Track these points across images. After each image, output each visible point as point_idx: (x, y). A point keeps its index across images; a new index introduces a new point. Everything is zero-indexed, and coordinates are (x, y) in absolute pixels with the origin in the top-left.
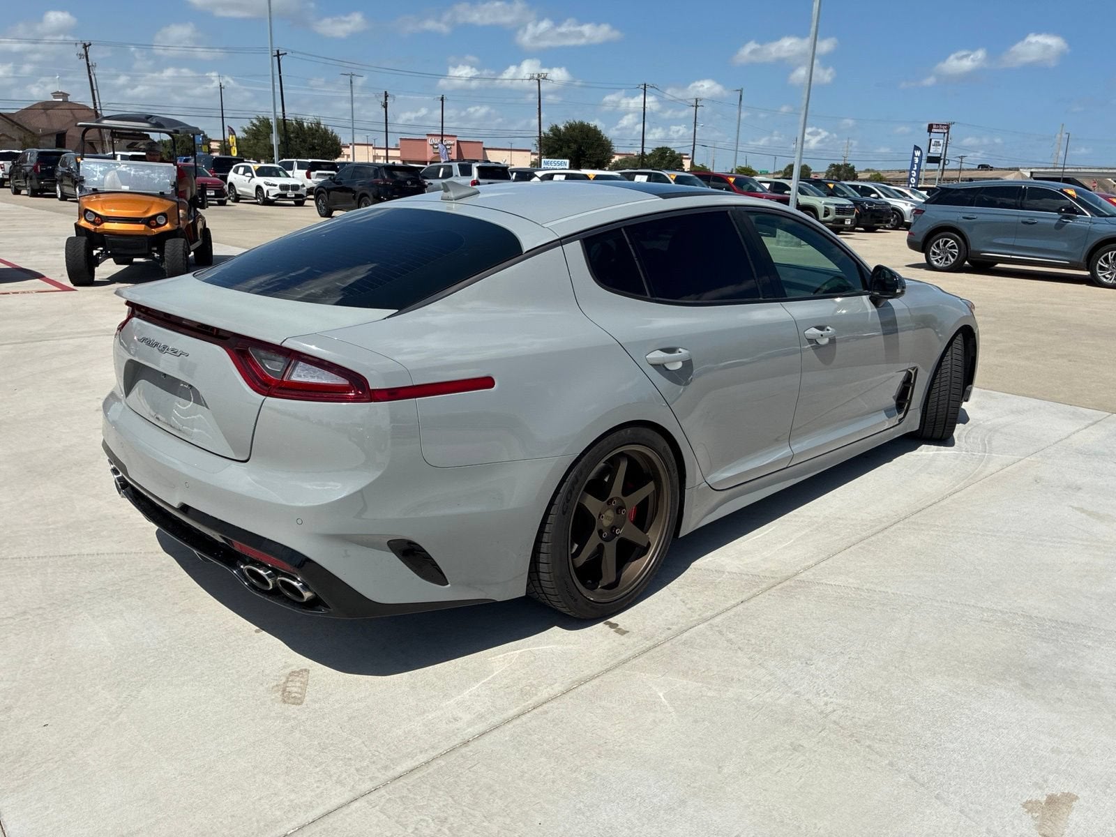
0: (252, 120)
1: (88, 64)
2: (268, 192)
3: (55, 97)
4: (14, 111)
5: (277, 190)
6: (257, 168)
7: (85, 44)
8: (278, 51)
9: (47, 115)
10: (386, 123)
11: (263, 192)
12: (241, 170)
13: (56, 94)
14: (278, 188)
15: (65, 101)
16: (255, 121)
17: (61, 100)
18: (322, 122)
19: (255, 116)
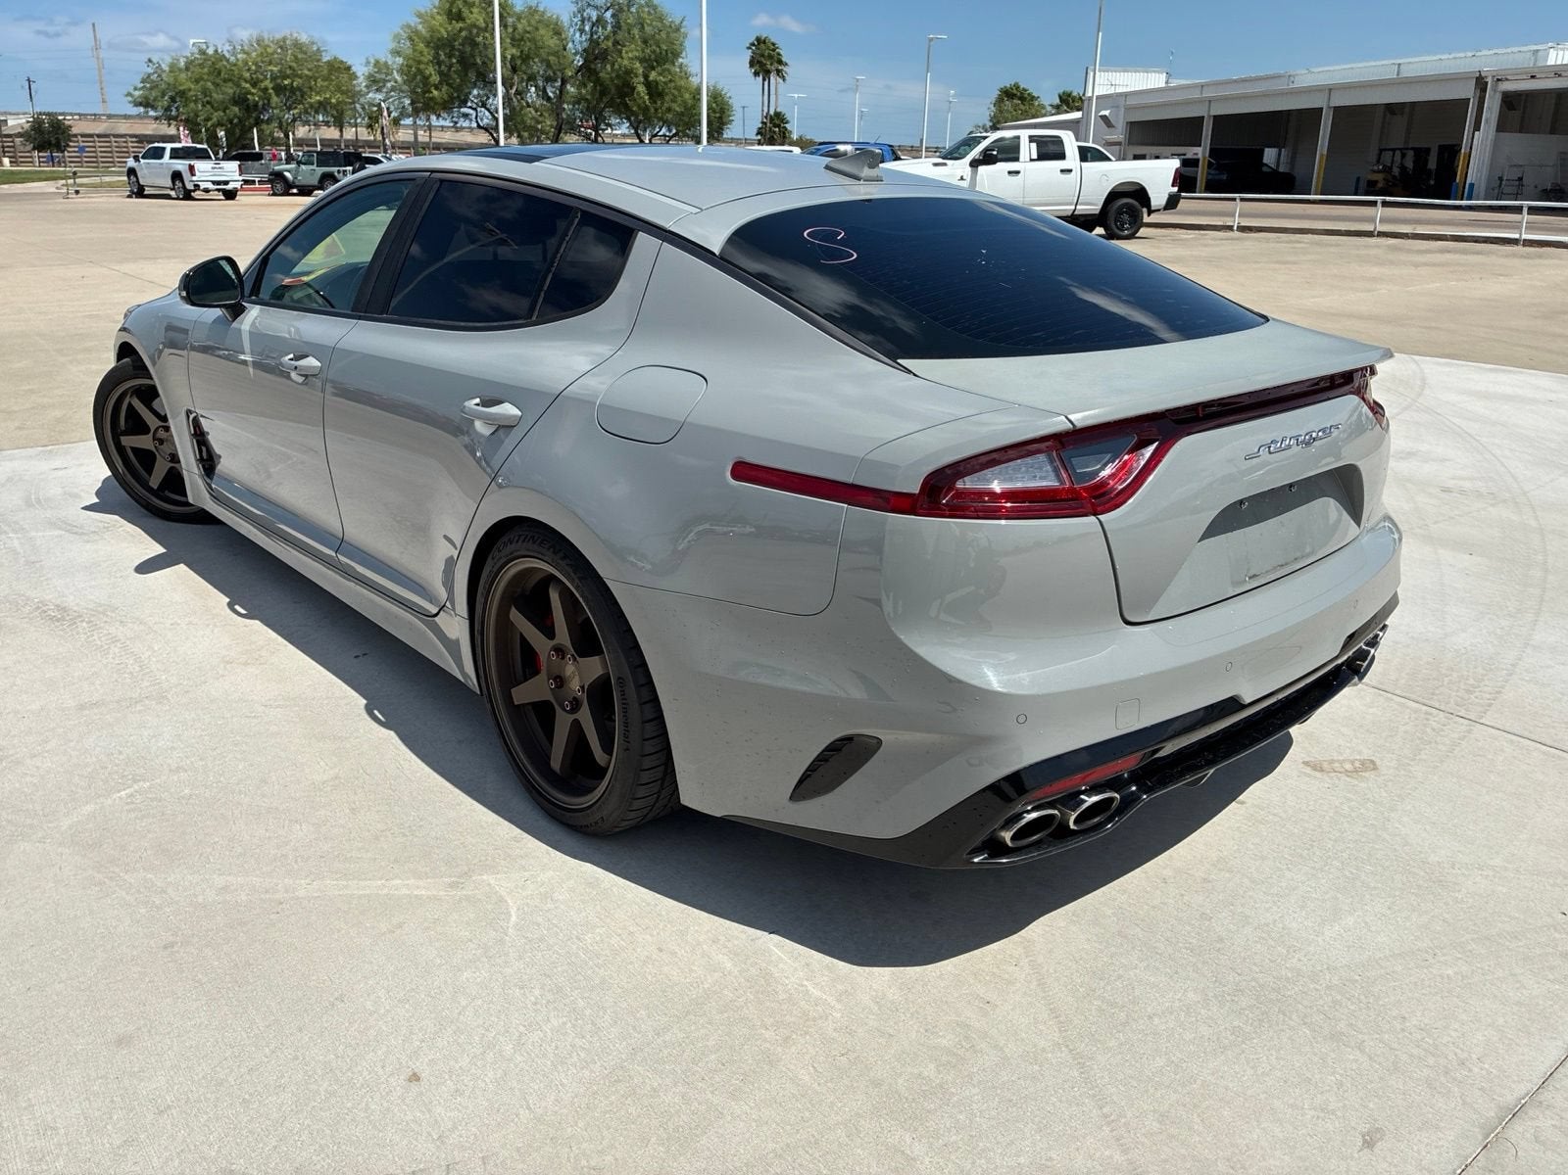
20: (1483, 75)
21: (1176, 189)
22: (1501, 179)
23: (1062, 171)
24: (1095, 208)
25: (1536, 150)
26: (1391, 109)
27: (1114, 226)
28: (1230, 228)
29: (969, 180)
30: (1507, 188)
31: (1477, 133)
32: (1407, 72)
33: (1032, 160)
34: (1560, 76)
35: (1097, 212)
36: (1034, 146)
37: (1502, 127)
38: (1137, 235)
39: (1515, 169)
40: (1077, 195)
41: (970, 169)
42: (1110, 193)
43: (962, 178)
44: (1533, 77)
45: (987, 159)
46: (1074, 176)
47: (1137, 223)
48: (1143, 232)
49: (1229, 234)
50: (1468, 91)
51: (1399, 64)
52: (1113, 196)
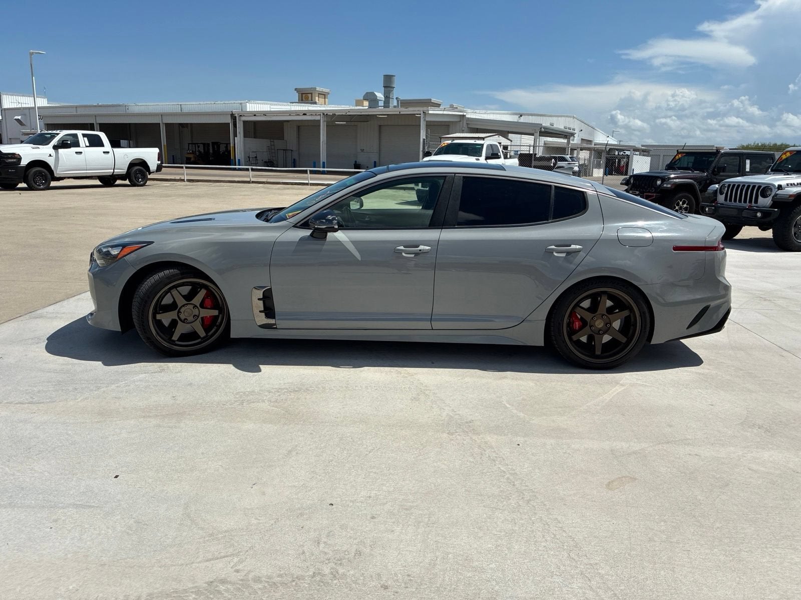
20: (234, 113)
21: (159, 162)
22: (249, 157)
23: (104, 152)
24: (123, 171)
25: (260, 145)
26: (182, 125)
27: (134, 179)
28: (183, 180)
29: (54, 156)
30: (253, 161)
31: (236, 138)
32: (185, 110)
33: (87, 146)
34: (265, 115)
35: (125, 173)
36: (86, 139)
37: (246, 135)
38: (146, 184)
39: (254, 153)
40: (113, 164)
41: (53, 151)
42: (130, 164)
43: (50, 155)
44: (255, 115)
45: (63, 145)
46: (111, 154)
47: (145, 179)
48: (148, 183)
49: (183, 183)
50: (228, 120)
51: (181, 105)
52: (132, 165)
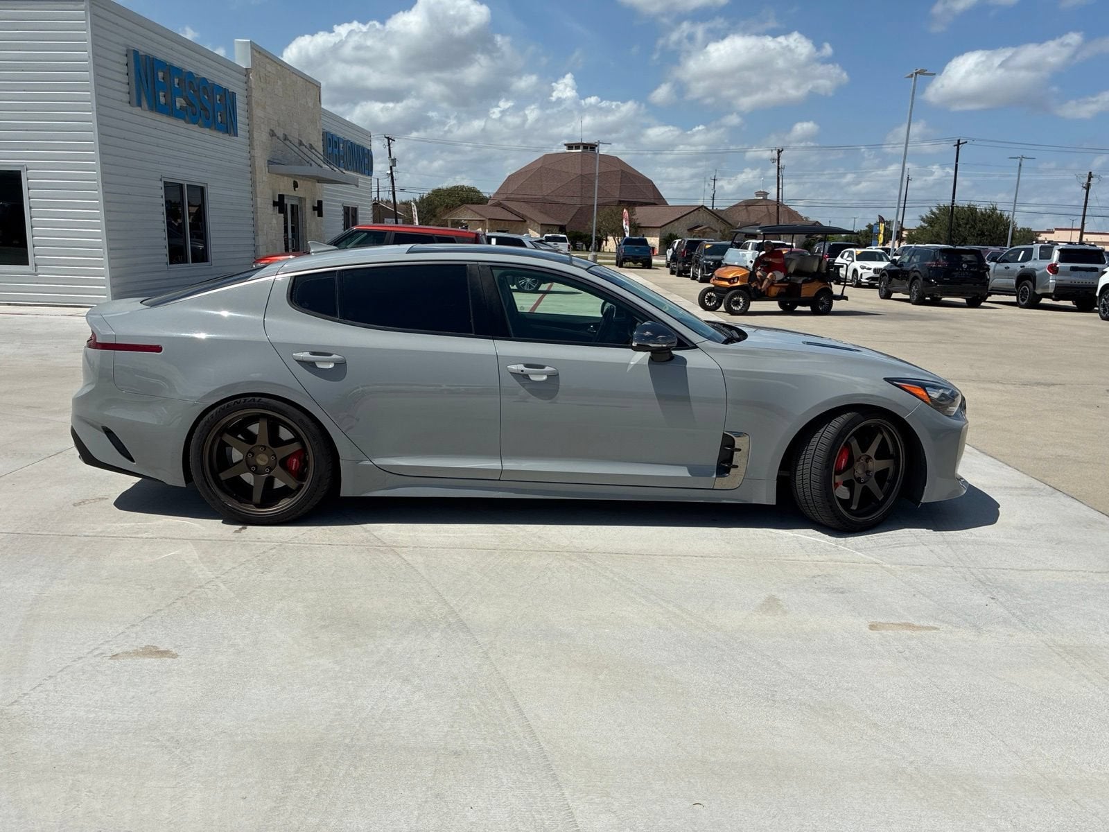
0: (933, 208)
1: (778, 167)
2: (861, 274)
3: (757, 195)
4: (723, 208)
5: (871, 274)
6: (859, 253)
7: (779, 150)
8: (959, 141)
9: (747, 211)
10: (1085, 206)
11: (857, 276)
12: (847, 254)
13: (758, 194)
14: (871, 271)
15: (765, 199)
16: (935, 210)
17: (762, 198)
18: (999, 207)
19: (936, 205)
